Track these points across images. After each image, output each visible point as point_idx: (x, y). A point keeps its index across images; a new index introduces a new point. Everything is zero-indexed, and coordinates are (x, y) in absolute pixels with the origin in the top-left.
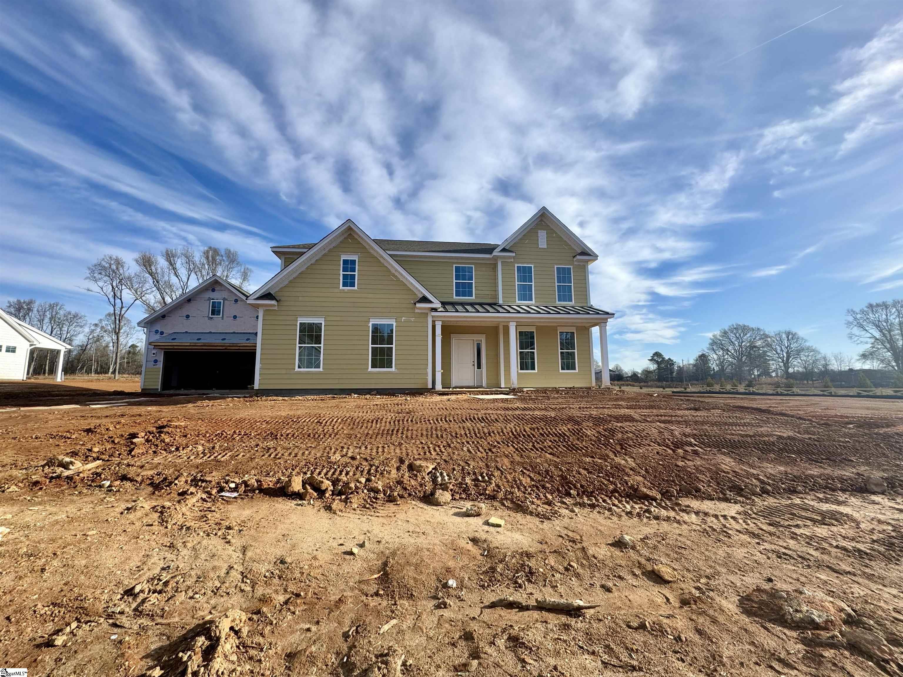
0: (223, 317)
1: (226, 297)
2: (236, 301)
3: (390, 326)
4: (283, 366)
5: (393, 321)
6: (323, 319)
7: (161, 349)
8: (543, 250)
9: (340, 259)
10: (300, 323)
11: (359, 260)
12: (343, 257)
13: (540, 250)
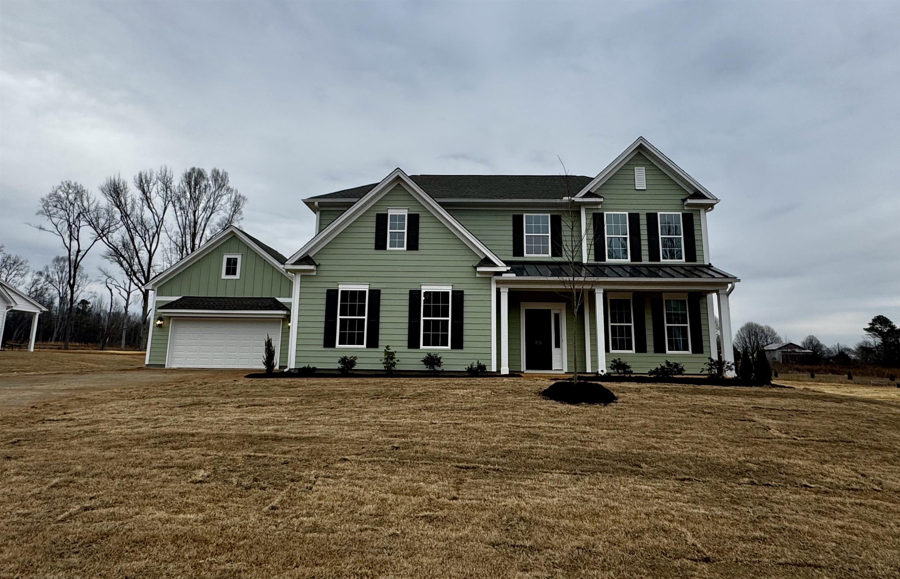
3: (445, 294)
4: (322, 342)
5: (448, 289)
6: (367, 287)
7: (170, 317)
8: (641, 192)
9: (387, 214)
10: (342, 291)
11: (408, 215)
12: (391, 212)
13: (637, 192)
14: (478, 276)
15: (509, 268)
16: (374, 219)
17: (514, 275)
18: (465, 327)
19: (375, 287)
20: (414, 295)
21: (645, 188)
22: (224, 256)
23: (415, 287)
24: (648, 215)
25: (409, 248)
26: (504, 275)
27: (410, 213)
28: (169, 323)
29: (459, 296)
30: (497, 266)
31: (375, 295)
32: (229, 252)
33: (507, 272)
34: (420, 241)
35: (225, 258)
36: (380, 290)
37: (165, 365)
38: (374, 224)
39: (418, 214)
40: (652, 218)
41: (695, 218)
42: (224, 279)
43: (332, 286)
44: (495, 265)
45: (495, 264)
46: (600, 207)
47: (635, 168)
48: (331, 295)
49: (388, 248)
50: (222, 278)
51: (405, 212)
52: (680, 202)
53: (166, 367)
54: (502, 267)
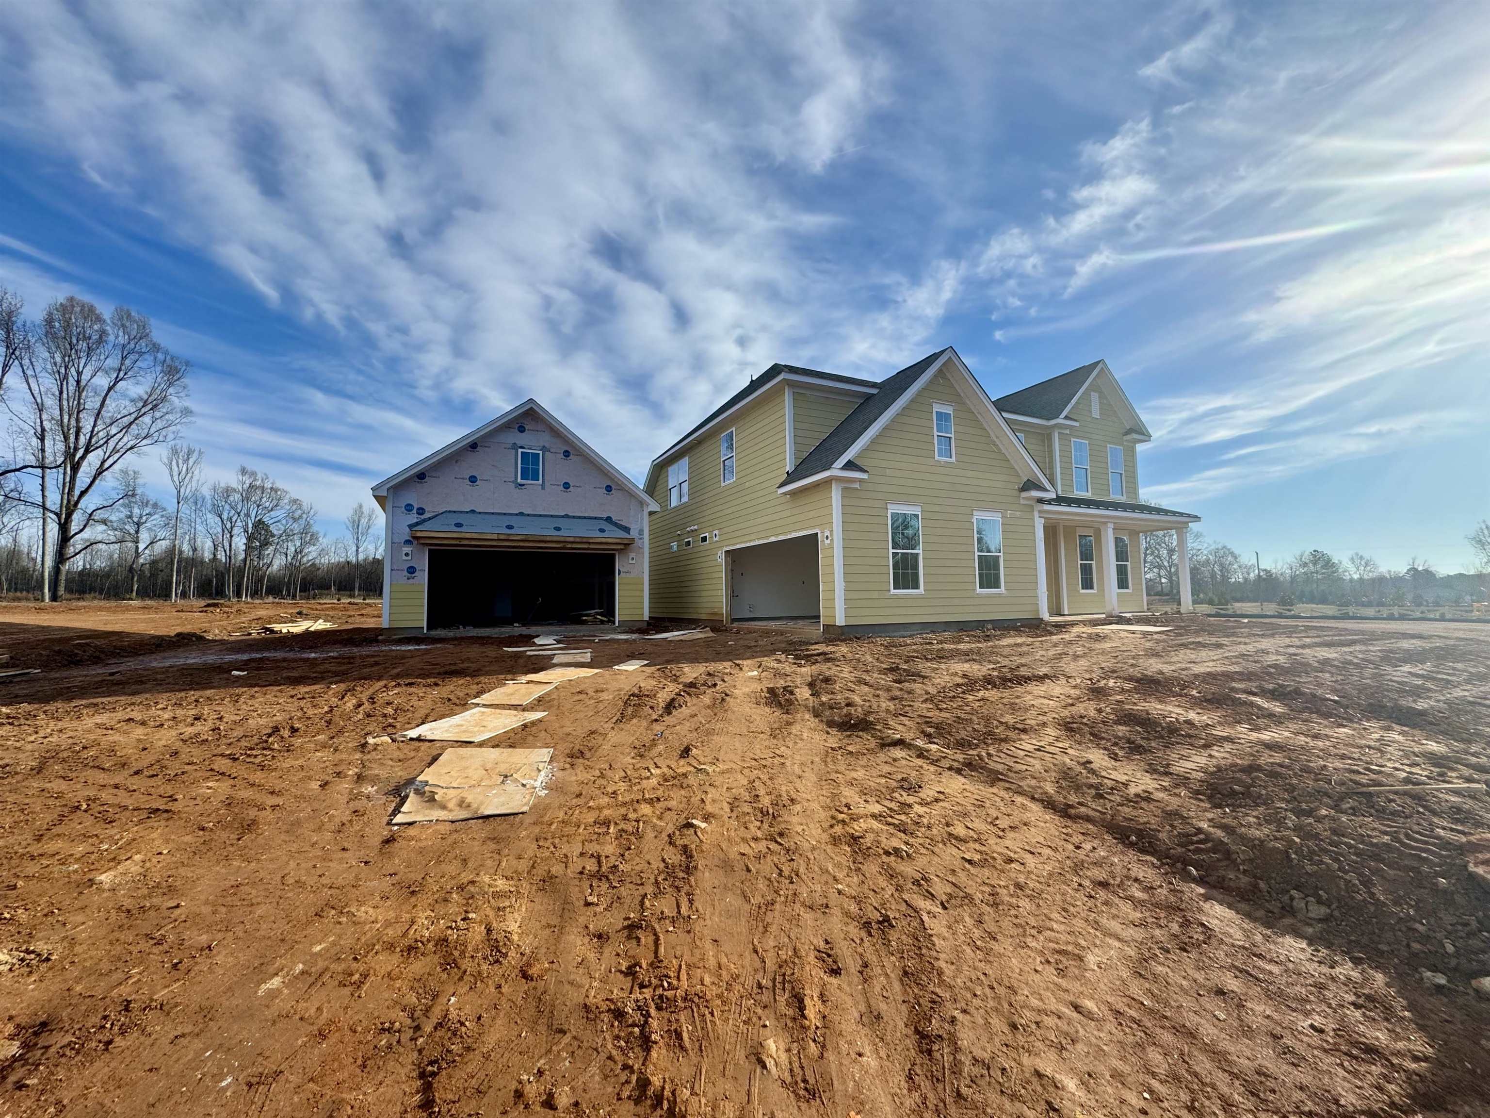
0: (543, 486)
1: (547, 445)
2: (567, 454)
6: (920, 509)
41: (1132, 454)
44: (1045, 490)
52: (1120, 436)
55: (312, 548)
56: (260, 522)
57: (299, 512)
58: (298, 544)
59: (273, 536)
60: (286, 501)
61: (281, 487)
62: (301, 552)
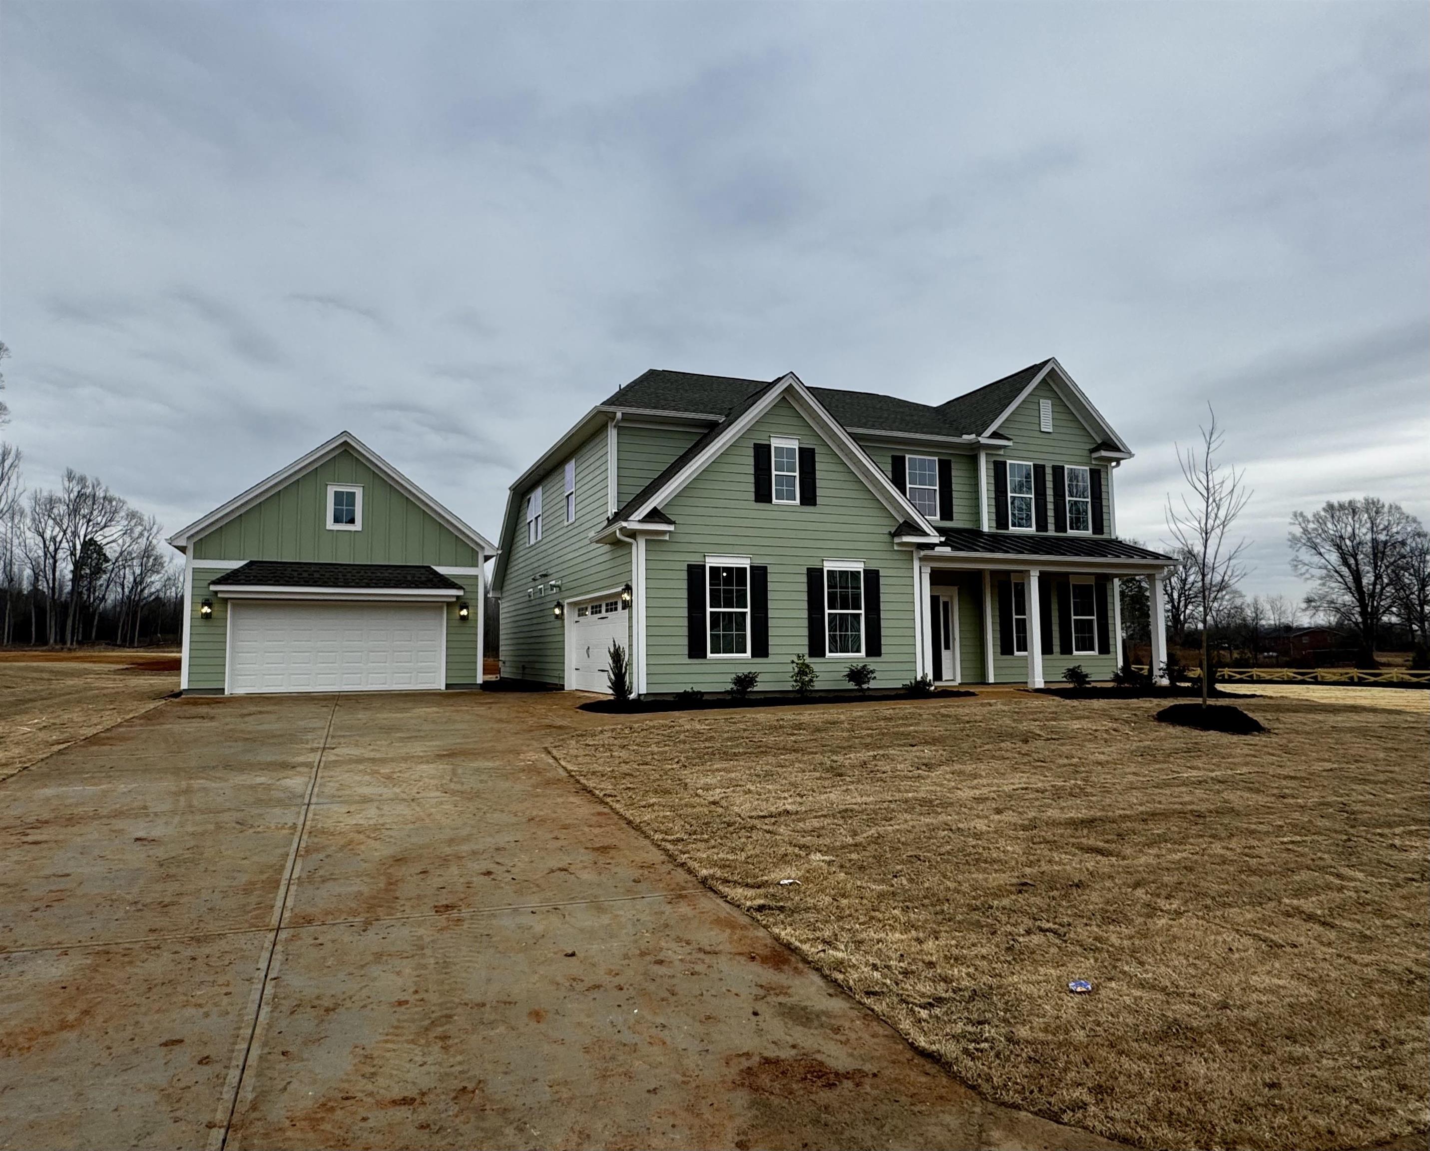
3: (855, 575)
4: (686, 651)
5: (859, 567)
6: (748, 561)
7: (226, 600)
8: (1047, 436)
9: (770, 445)
10: (711, 567)
11: (800, 448)
12: (775, 443)
13: (1043, 436)
14: (896, 548)
15: (943, 539)
16: (751, 452)
17: (948, 549)
18: (883, 624)
19: (759, 562)
20: (814, 576)
21: (1051, 430)
22: (329, 487)
23: (816, 564)
24: (1054, 468)
25: (803, 503)
26: (937, 549)
27: (802, 446)
28: (227, 611)
29: (872, 577)
30: (929, 535)
31: (760, 574)
32: (337, 481)
33: (942, 544)
34: (819, 492)
35: (331, 491)
36: (766, 567)
37: (223, 689)
38: (751, 461)
39: (814, 449)
40: (1058, 471)
41: (1103, 475)
42: (332, 531)
43: (695, 559)
44: (925, 534)
45: (925, 532)
46: (1002, 452)
47: (1041, 401)
48: (695, 573)
49: (774, 501)
50: (328, 528)
51: (794, 445)
52: (1086, 453)
53: (226, 693)
54: (935, 538)
55: (155, 577)
56: (92, 542)
57: (139, 529)
58: (138, 571)
59: (107, 560)
60: (122, 514)
61: (117, 495)
62: (141, 583)
